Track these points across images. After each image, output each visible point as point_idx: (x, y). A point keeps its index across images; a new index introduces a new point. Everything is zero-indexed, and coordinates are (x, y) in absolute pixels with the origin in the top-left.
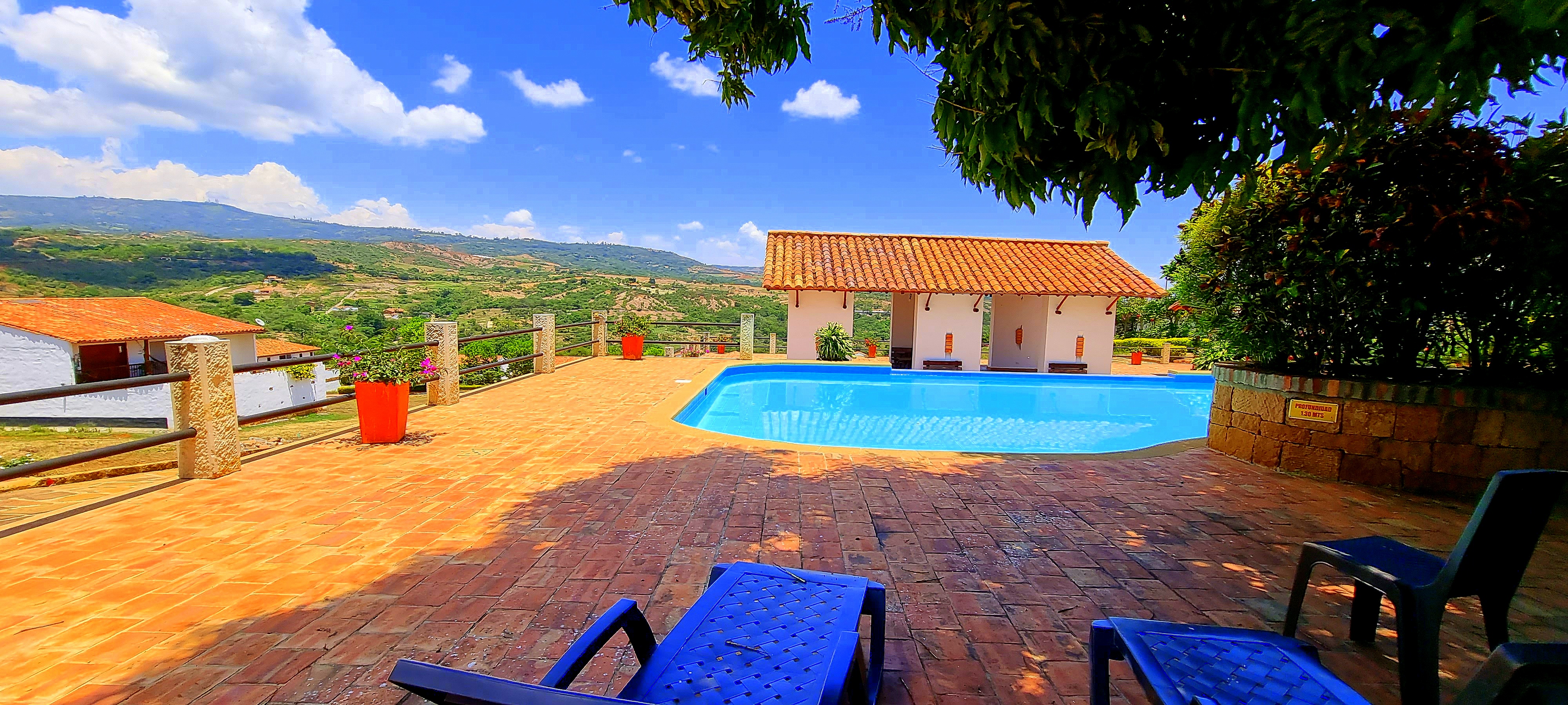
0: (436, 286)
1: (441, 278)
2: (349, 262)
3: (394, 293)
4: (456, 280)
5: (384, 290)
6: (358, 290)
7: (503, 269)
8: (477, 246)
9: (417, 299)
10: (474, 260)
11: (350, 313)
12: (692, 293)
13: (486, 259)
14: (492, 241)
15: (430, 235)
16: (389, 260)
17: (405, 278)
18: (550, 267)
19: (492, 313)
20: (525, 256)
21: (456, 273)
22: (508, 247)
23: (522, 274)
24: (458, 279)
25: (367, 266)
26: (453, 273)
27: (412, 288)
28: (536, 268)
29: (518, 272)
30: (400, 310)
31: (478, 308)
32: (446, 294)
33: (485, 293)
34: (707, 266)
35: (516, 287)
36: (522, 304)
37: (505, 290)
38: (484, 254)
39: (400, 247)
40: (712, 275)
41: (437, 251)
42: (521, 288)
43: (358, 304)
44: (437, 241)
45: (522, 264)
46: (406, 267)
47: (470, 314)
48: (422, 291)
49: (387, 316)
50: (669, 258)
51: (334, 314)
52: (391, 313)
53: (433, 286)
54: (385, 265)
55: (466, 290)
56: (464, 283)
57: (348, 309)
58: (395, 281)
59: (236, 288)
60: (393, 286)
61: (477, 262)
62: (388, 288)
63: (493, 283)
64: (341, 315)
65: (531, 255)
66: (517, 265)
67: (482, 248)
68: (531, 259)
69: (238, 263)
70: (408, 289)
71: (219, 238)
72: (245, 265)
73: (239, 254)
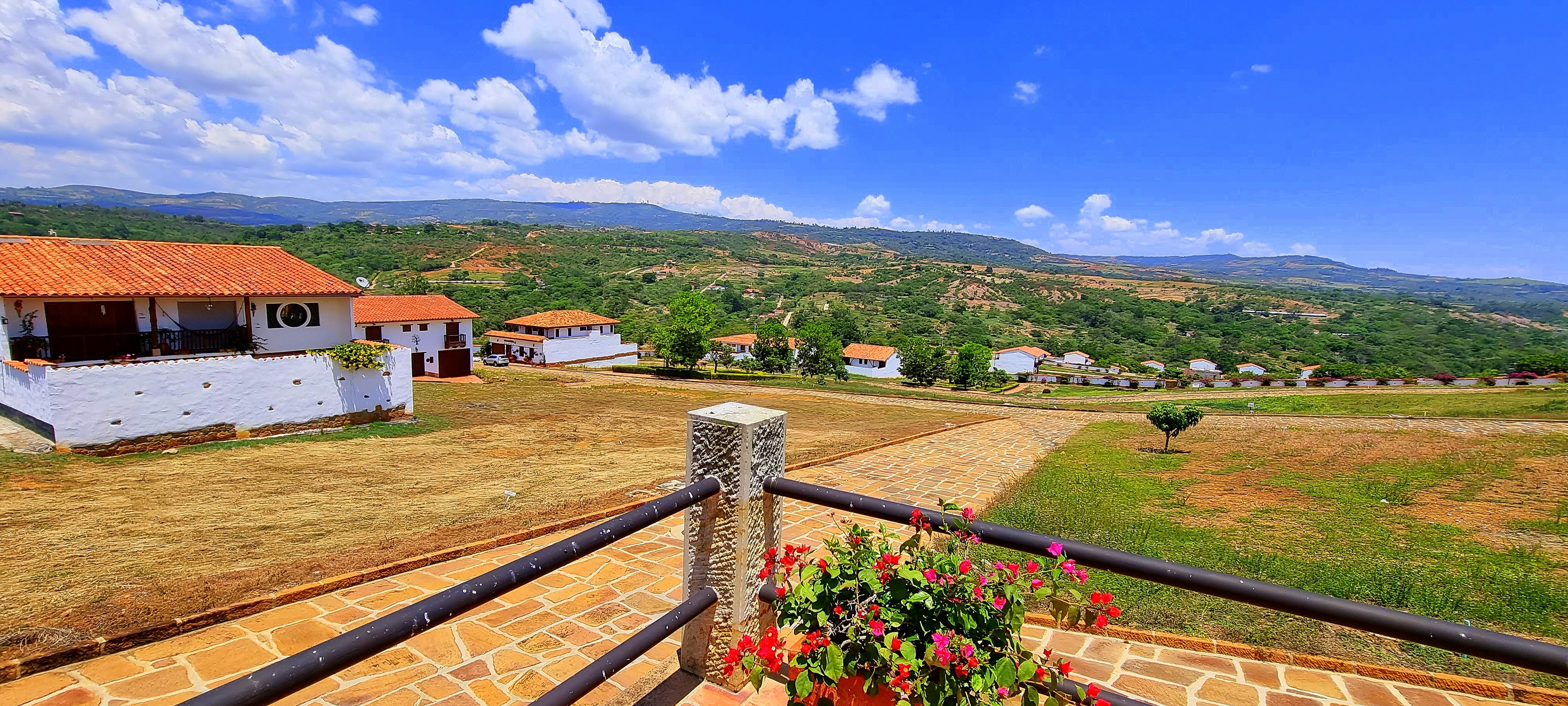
0: (788, 270)
1: (793, 263)
2: (726, 249)
3: (754, 276)
4: (805, 265)
5: (747, 273)
6: (728, 272)
7: (848, 255)
8: (828, 234)
9: (771, 281)
10: (824, 247)
11: (718, 292)
12: (1033, 283)
13: (834, 246)
14: (841, 230)
15: (793, 226)
16: (756, 247)
17: (764, 263)
18: (889, 254)
19: (831, 296)
20: (869, 244)
21: (807, 259)
22: (856, 236)
23: (864, 261)
24: (807, 264)
25: (738, 252)
26: (804, 259)
27: (769, 272)
28: (877, 255)
29: (860, 258)
30: (757, 291)
31: (820, 291)
32: (795, 277)
33: (827, 278)
34: (1052, 255)
35: (855, 273)
36: (858, 288)
37: (845, 276)
38: (834, 242)
39: (766, 236)
40: (1057, 265)
41: (794, 239)
42: (859, 274)
43: (726, 284)
44: (797, 230)
45: (865, 251)
46: (767, 253)
47: (812, 297)
48: (776, 274)
49: (745, 296)
50: (1009, 246)
51: (707, 292)
52: (749, 293)
53: (786, 270)
54: (753, 250)
55: (812, 275)
56: (812, 268)
57: (717, 288)
58: (757, 265)
59: (647, 269)
60: (754, 270)
61: (826, 249)
62: (751, 271)
63: (836, 269)
64: (711, 293)
65: (874, 243)
66: (860, 252)
67: (832, 236)
68: (874, 246)
69: (650, 249)
70: (766, 272)
71: (645, 231)
72: (655, 250)
73: (651, 242)
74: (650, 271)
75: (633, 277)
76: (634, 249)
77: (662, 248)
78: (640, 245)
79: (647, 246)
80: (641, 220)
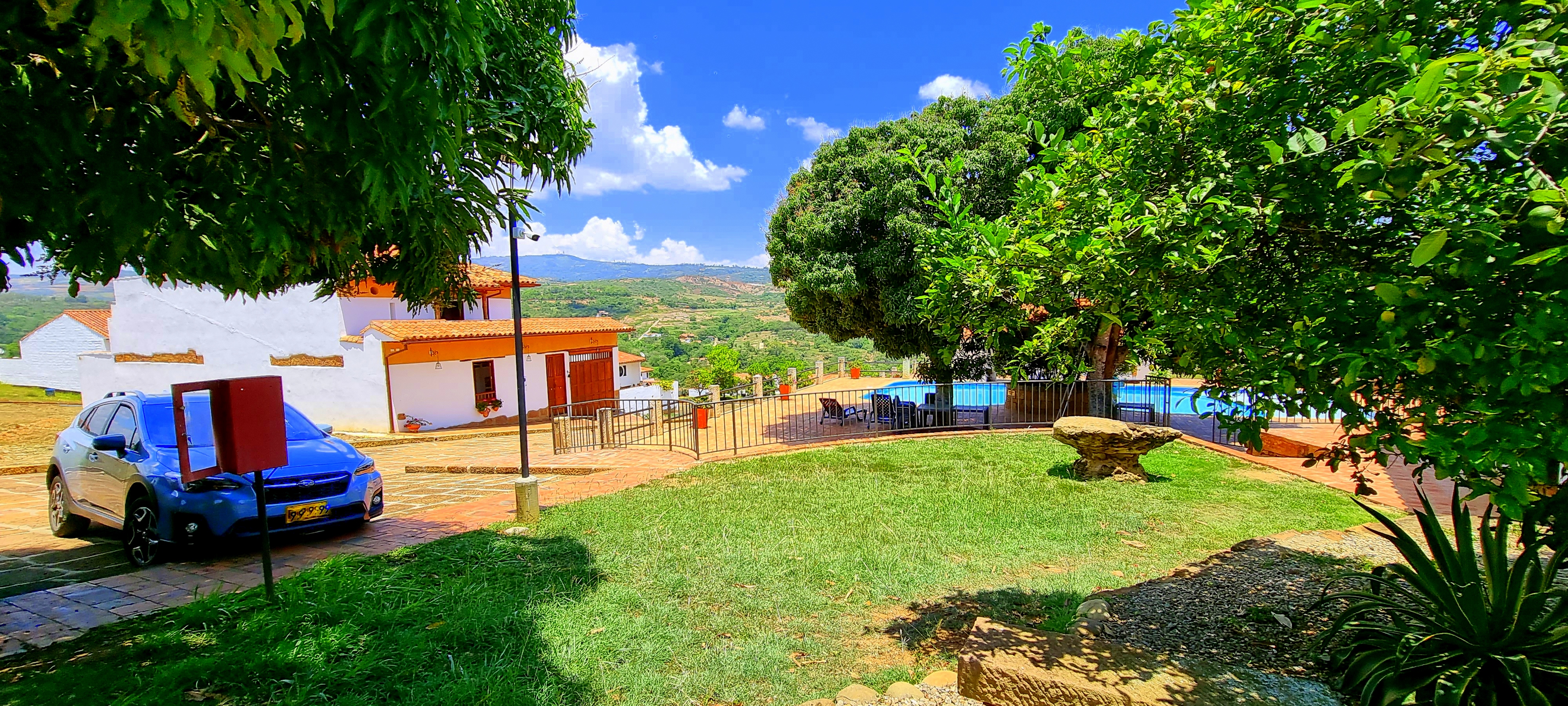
0: (718, 313)
1: (722, 306)
2: (654, 296)
3: (687, 320)
4: (733, 307)
5: (679, 319)
6: (660, 319)
7: (771, 295)
8: (749, 275)
9: (704, 325)
10: (747, 288)
11: (656, 339)
13: (756, 287)
14: (762, 270)
15: (714, 269)
16: (683, 292)
17: (694, 307)
19: (764, 335)
21: (733, 301)
24: (735, 306)
25: (666, 298)
26: (731, 301)
27: (700, 316)
30: (692, 335)
31: (753, 331)
32: (726, 320)
33: (756, 318)
35: (782, 311)
37: (773, 314)
38: (756, 282)
39: (690, 281)
41: (718, 282)
43: (661, 331)
44: (719, 273)
46: (695, 297)
47: (746, 337)
48: (708, 318)
49: (682, 340)
51: (644, 340)
52: (684, 337)
53: (716, 313)
54: (680, 296)
55: (742, 316)
56: (740, 309)
57: (653, 335)
58: (688, 310)
60: (686, 315)
61: (750, 289)
62: (682, 316)
64: (650, 340)
70: (697, 317)
71: (572, 284)
73: (581, 294)
78: (568, 298)
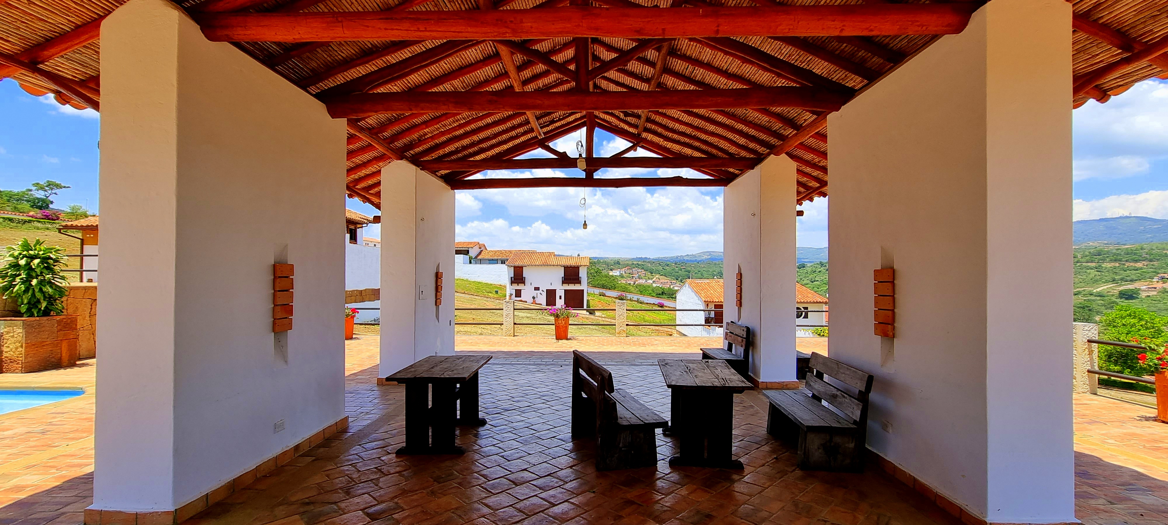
59: (1124, 285)
69: (1131, 264)
71: (1124, 245)
72: (1139, 265)
73: (1134, 256)
74: (1131, 287)
75: (1105, 293)
76: (1107, 265)
77: (1151, 261)
78: (1116, 260)
79: (1127, 261)
80: (1121, 234)
